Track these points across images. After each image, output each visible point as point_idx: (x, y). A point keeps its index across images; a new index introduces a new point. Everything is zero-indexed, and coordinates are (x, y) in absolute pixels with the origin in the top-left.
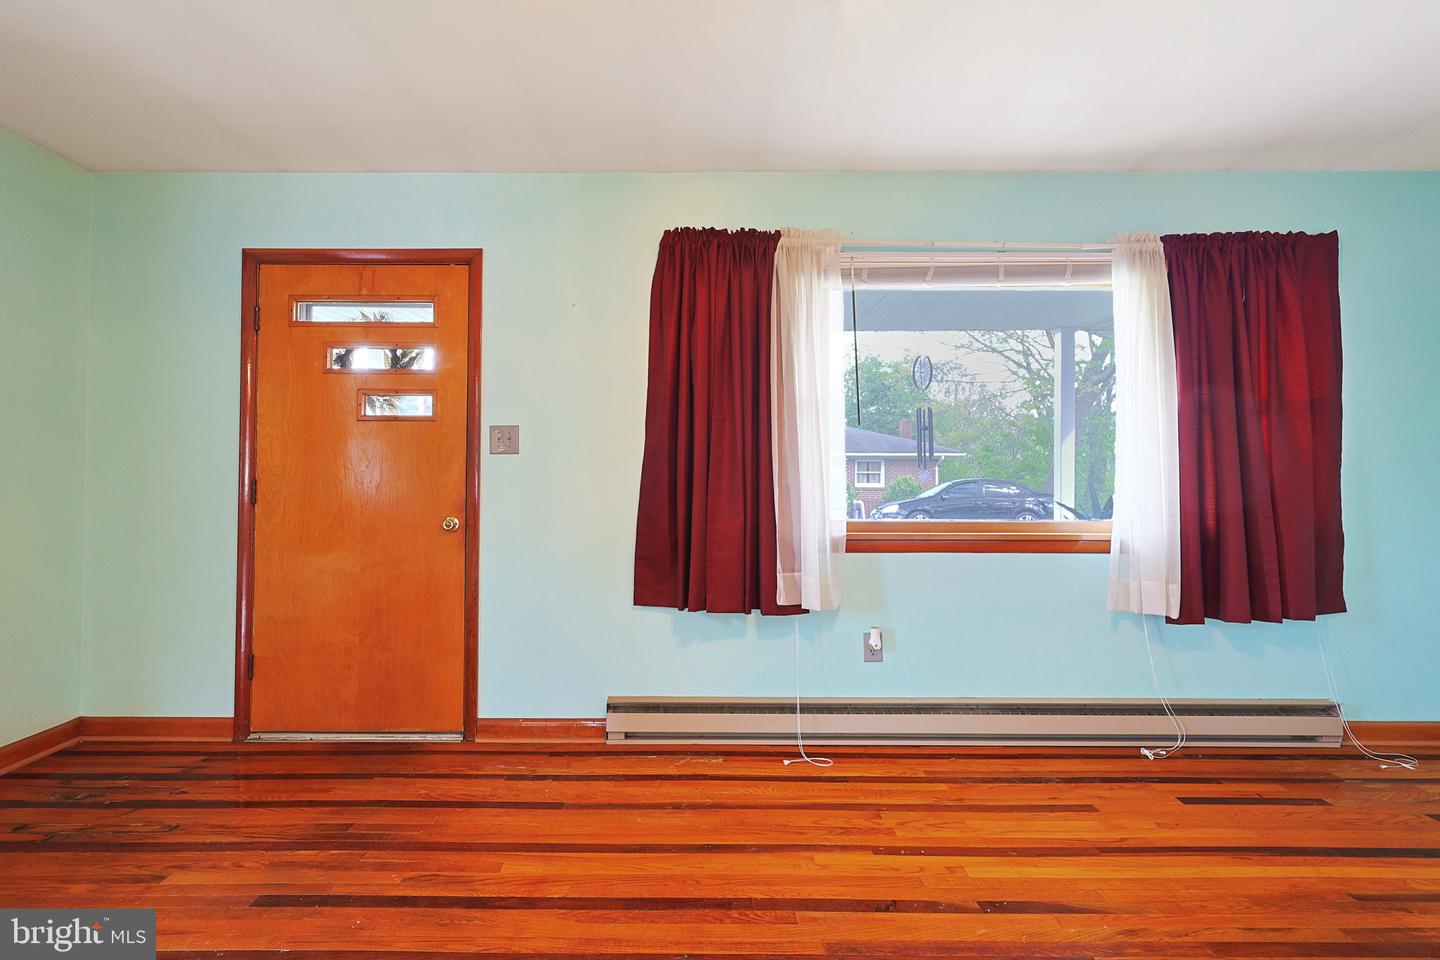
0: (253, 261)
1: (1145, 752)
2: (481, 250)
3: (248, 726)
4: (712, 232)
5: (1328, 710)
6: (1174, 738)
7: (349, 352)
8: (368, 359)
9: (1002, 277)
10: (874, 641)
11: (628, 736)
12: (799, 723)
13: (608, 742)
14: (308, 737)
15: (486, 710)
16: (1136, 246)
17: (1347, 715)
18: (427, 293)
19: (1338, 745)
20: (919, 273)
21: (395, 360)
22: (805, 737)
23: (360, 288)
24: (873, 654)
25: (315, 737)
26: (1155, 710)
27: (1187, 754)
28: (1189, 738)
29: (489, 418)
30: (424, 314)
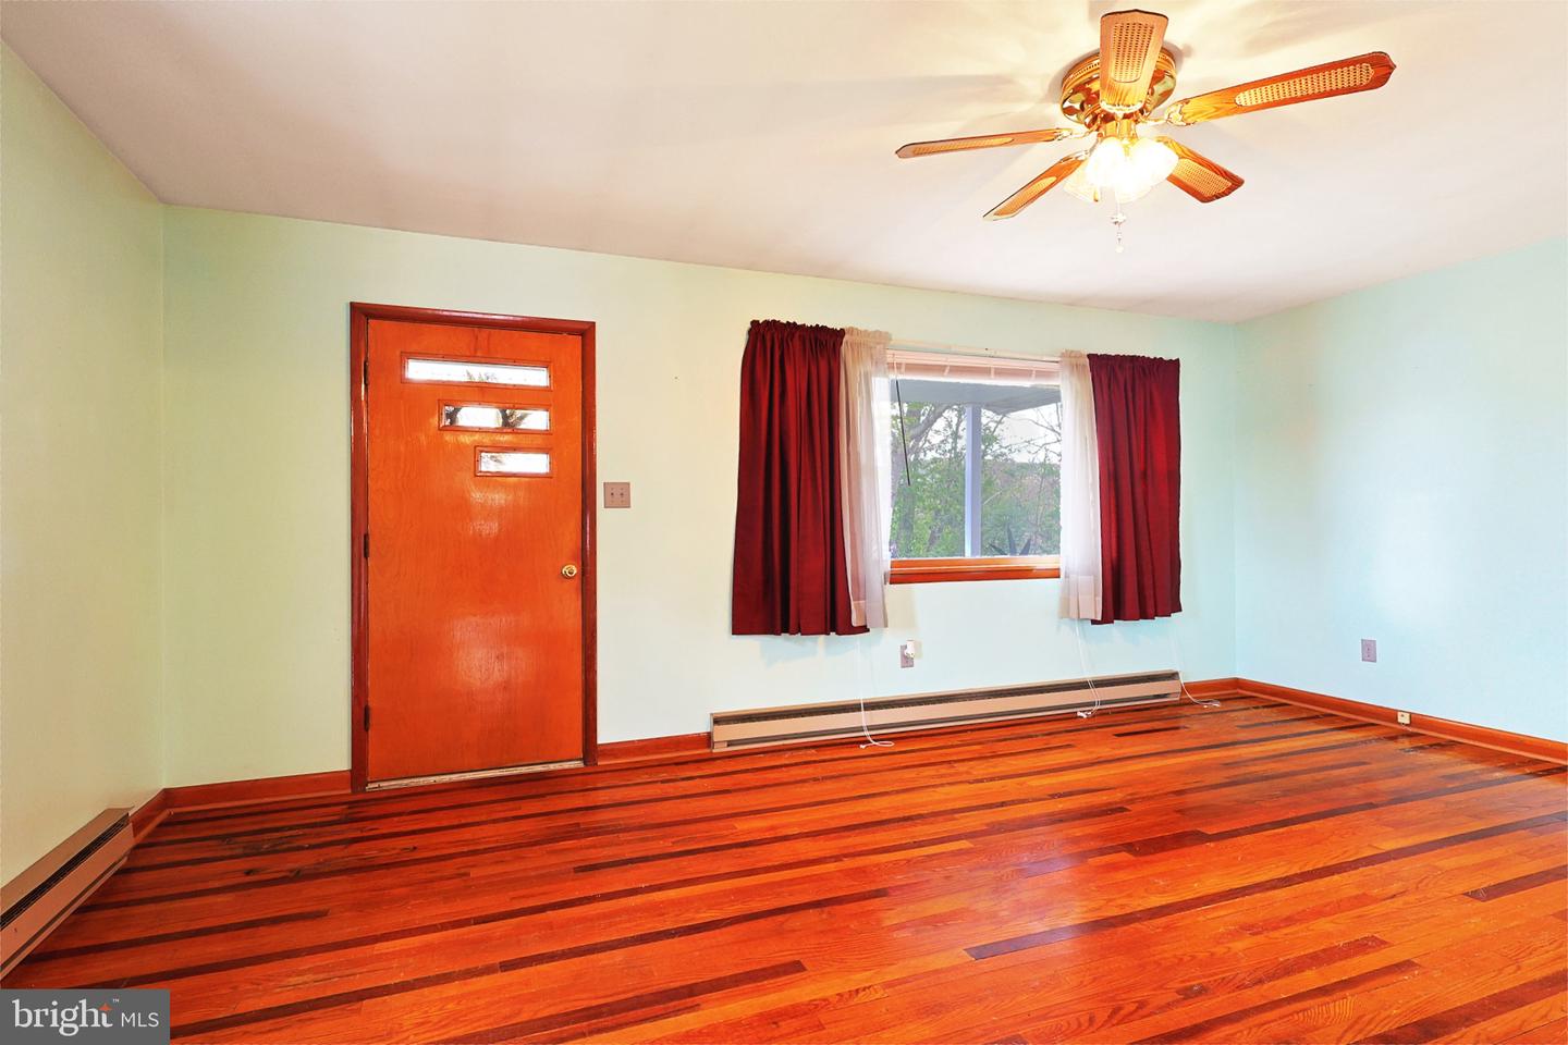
0: (362, 315)
1: (1079, 714)
2: (594, 323)
3: (365, 776)
4: (792, 326)
5: (1173, 676)
6: (1093, 704)
7: (457, 410)
8: (479, 417)
9: (993, 376)
10: (909, 651)
11: (730, 744)
12: (863, 719)
13: (714, 751)
14: (432, 780)
15: (605, 736)
16: (1074, 361)
17: (1183, 679)
18: (543, 359)
19: (1178, 699)
20: (940, 369)
21: (505, 417)
22: (870, 728)
23: (476, 351)
24: (907, 661)
25: (437, 778)
26: (1082, 685)
27: (1101, 713)
28: (1102, 703)
29: (603, 476)
30: (537, 377)
